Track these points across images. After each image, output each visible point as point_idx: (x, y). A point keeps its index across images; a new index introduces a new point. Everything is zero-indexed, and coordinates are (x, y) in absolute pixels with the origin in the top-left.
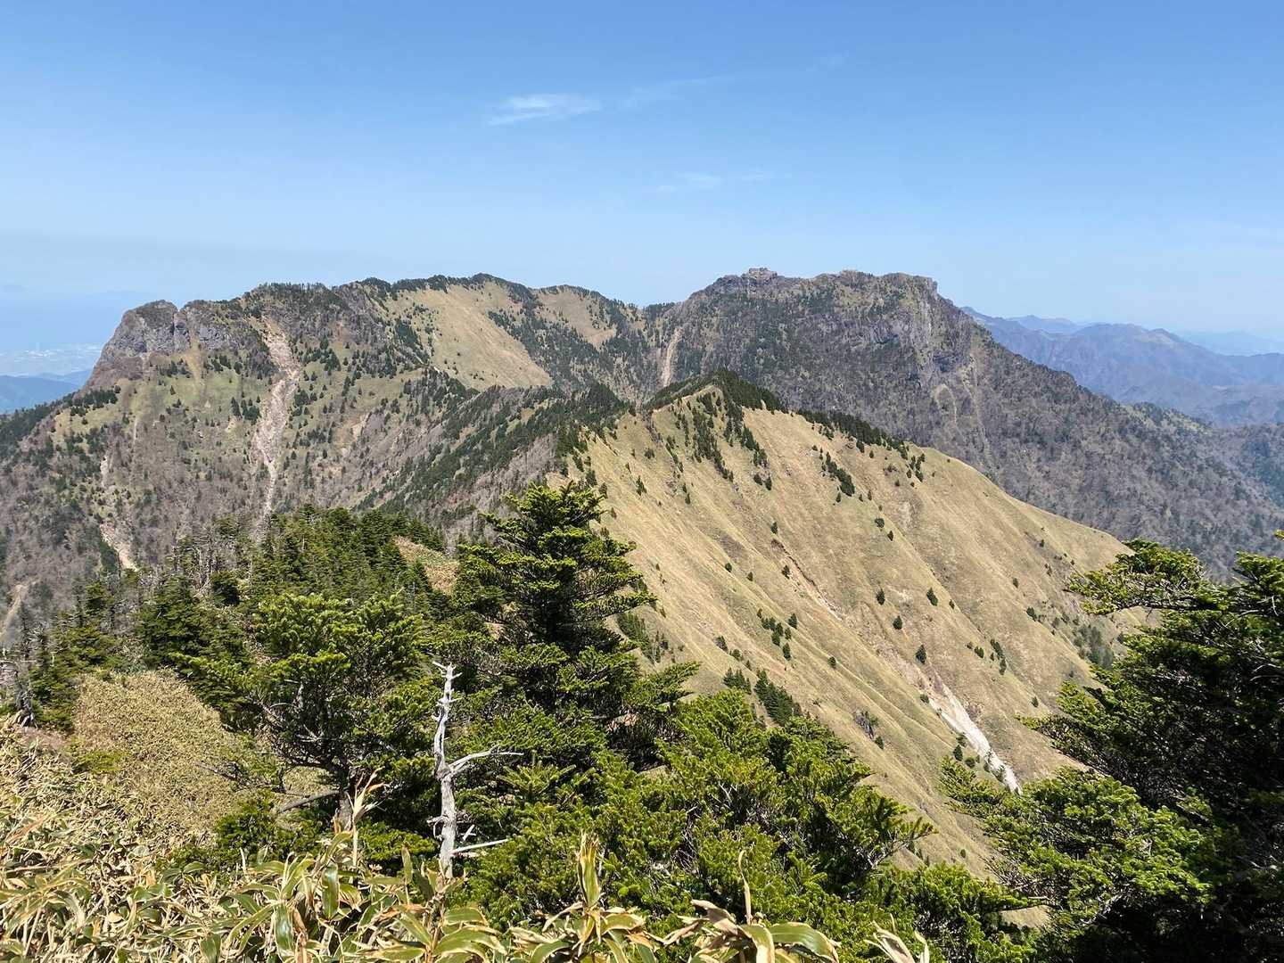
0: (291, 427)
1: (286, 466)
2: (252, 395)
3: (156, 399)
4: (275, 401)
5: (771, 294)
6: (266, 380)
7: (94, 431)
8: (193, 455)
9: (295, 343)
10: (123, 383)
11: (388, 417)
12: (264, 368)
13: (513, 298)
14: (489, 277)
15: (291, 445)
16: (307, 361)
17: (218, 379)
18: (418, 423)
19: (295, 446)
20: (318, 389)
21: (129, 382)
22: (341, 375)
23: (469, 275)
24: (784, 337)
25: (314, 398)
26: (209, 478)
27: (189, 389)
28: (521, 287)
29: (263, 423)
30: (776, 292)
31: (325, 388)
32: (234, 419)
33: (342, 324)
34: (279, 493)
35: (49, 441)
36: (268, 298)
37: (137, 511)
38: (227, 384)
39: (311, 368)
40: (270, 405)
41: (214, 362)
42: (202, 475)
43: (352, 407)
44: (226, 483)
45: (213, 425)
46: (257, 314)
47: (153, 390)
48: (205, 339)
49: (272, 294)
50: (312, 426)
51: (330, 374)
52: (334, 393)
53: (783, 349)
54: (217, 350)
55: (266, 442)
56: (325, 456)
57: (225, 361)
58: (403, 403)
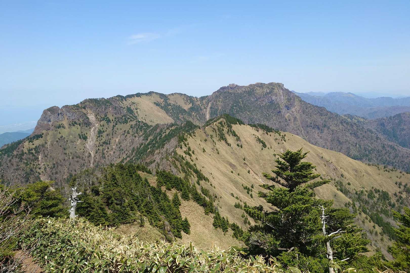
0: (97, 141)
1: (96, 153)
2: (85, 132)
3: (55, 136)
4: (92, 133)
5: (236, 91)
6: (88, 127)
7: (36, 147)
8: (67, 152)
9: (97, 116)
10: (44, 132)
11: (126, 136)
12: (88, 124)
13: (161, 98)
14: (153, 92)
15: (98, 146)
16: (101, 121)
17: (74, 128)
18: (135, 137)
19: (99, 146)
20: (105, 129)
21: (46, 131)
22: (111, 124)
23: (147, 92)
24: (241, 103)
25: (104, 132)
26: (73, 158)
27: (65, 132)
28: (163, 94)
29: (89, 140)
30: (237, 90)
31: (107, 129)
32: (79, 140)
33: (110, 109)
34: (95, 161)
35: (22, 151)
36: (87, 103)
37: (51, 170)
38: (77, 130)
39: (102, 123)
40: (90, 135)
41: (72, 123)
42: (71, 157)
43: (115, 133)
44: (78, 159)
45: (73, 142)
46: (84, 108)
47: (53, 133)
48: (69, 117)
49: (89, 102)
50: (104, 140)
51: (108, 124)
52: (110, 130)
53: (241, 107)
54: (73, 120)
55: (90, 146)
56: (108, 149)
57: (75, 123)
58: (130, 131)
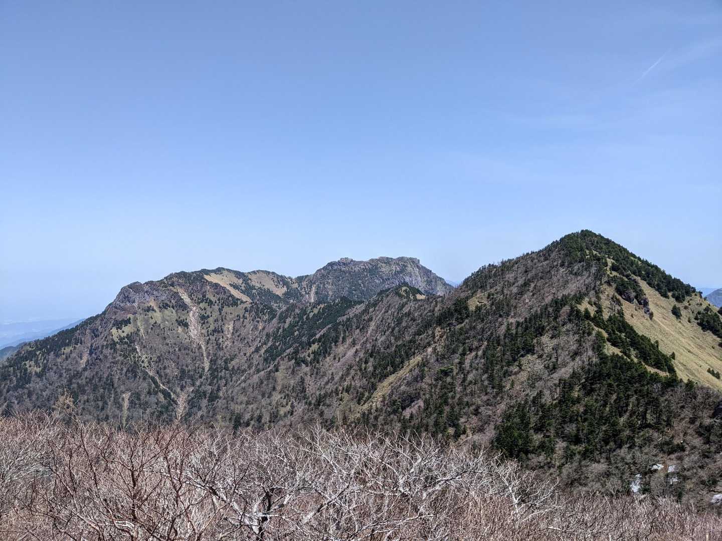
0: (203, 328)
1: (208, 343)
2: (183, 317)
3: (147, 321)
4: (192, 318)
6: (186, 311)
7: (128, 335)
8: (168, 341)
9: (191, 295)
10: (131, 316)
11: (243, 321)
12: (184, 307)
15: (206, 335)
16: (199, 303)
17: (167, 312)
18: (258, 322)
19: (208, 336)
20: (209, 313)
21: (133, 316)
22: (216, 307)
24: (362, 286)
25: (208, 317)
26: (180, 350)
27: (157, 316)
29: (191, 328)
31: (211, 313)
32: (180, 327)
33: (208, 288)
34: (209, 354)
35: (113, 340)
36: (175, 279)
37: (157, 364)
38: (170, 313)
39: (202, 305)
40: (191, 321)
41: (163, 306)
42: (177, 349)
43: (225, 319)
44: (187, 351)
45: (172, 330)
46: (172, 285)
47: (144, 318)
48: (157, 297)
49: (176, 277)
50: (212, 328)
51: (211, 307)
52: (216, 314)
54: (163, 301)
55: (195, 335)
56: (223, 338)
57: (167, 305)
58: (247, 315)
